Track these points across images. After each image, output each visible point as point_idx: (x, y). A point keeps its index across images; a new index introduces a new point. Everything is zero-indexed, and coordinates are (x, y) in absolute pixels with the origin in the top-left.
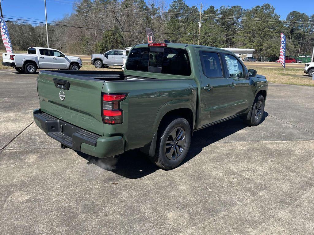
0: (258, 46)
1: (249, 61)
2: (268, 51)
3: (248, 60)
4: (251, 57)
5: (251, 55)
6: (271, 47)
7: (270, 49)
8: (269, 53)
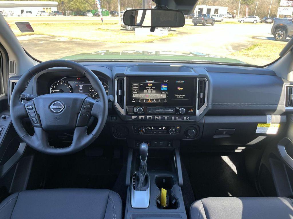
1: (56, 16)
2: (71, 4)
3: (54, 15)
4: (56, 11)
5: (55, 9)
7: (72, 2)
8: (72, 7)
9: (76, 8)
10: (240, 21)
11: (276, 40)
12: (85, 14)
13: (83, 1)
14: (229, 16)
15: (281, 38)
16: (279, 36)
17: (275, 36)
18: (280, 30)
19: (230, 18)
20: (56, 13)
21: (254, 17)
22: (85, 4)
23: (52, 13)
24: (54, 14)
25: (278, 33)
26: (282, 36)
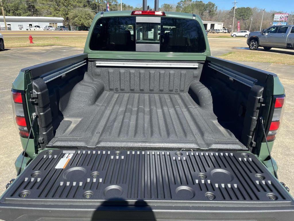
0: (64, 15)
1: (62, 30)
2: (75, 20)
4: (62, 26)
5: (61, 24)
6: (77, 16)
8: (77, 22)
9: (80, 24)
10: (232, 35)
11: (251, 49)
12: (88, 29)
13: (87, 17)
14: (224, 31)
15: (254, 47)
16: (253, 45)
17: (250, 47)
18: (253, 41)
19: (225, 33)
20: (62, 28)
21: (245, 32)
22: (89, 19)
23: (59, 28)
24: (60, 29)
25: (252, 43)
26: (255, 45)
